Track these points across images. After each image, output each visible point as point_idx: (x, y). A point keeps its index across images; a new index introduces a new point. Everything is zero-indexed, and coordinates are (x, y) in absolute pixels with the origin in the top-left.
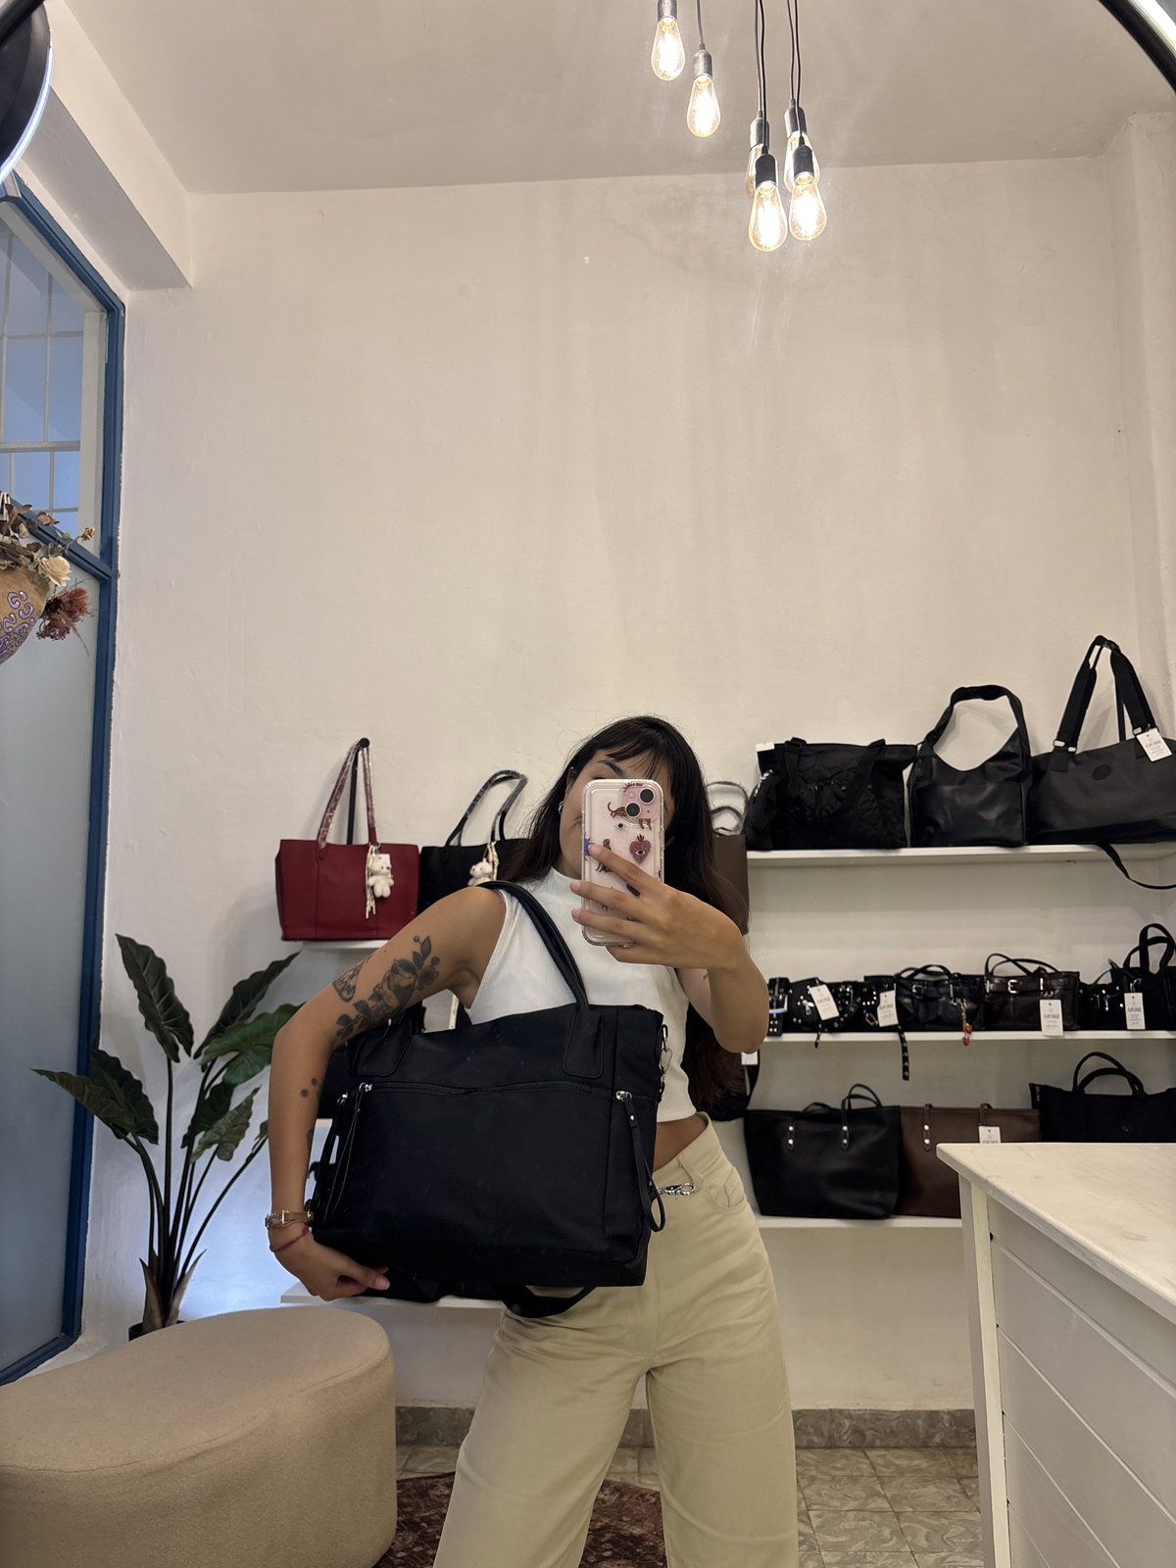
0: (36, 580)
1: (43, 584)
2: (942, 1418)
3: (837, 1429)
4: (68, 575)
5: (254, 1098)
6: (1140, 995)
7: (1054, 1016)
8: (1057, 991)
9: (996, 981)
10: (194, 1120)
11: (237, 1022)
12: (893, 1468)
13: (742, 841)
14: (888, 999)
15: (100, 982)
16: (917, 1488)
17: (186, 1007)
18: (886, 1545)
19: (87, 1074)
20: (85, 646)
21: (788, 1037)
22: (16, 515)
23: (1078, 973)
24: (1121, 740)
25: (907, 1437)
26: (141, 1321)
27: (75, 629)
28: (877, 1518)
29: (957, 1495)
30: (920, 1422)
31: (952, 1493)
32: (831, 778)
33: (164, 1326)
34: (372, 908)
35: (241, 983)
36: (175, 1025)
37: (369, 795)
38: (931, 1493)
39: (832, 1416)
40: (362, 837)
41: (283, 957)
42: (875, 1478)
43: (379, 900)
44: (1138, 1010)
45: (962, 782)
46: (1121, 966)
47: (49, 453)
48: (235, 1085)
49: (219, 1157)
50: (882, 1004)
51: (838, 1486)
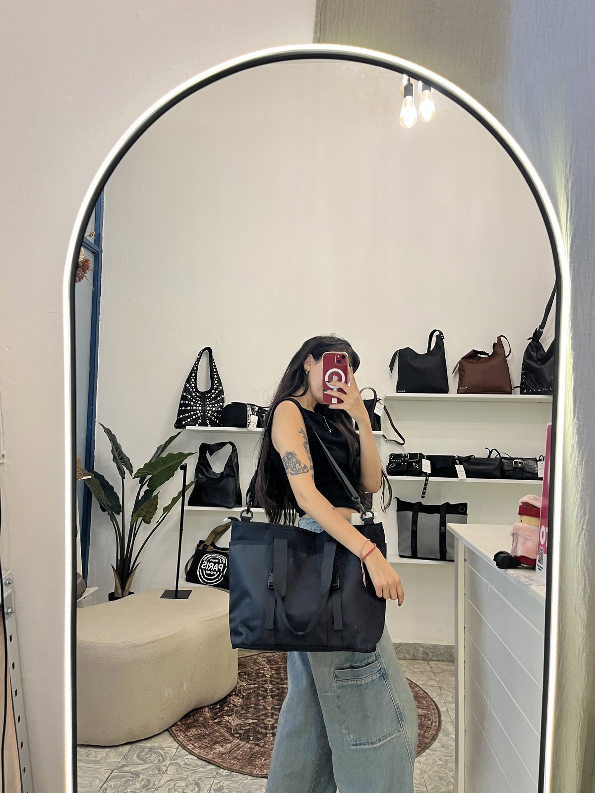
3: (416, 652)
4: (83, 255)
12: (439, 669)
17: (128, 457)
26: (113, 592)
27: (85, 277)
28: (431, 688)
35: (160, 445)
36: (124, 462)
39: (415, 646)
41: (174, 435)
42: (431, 673)
49: (145, 522)
51: (415, 675)
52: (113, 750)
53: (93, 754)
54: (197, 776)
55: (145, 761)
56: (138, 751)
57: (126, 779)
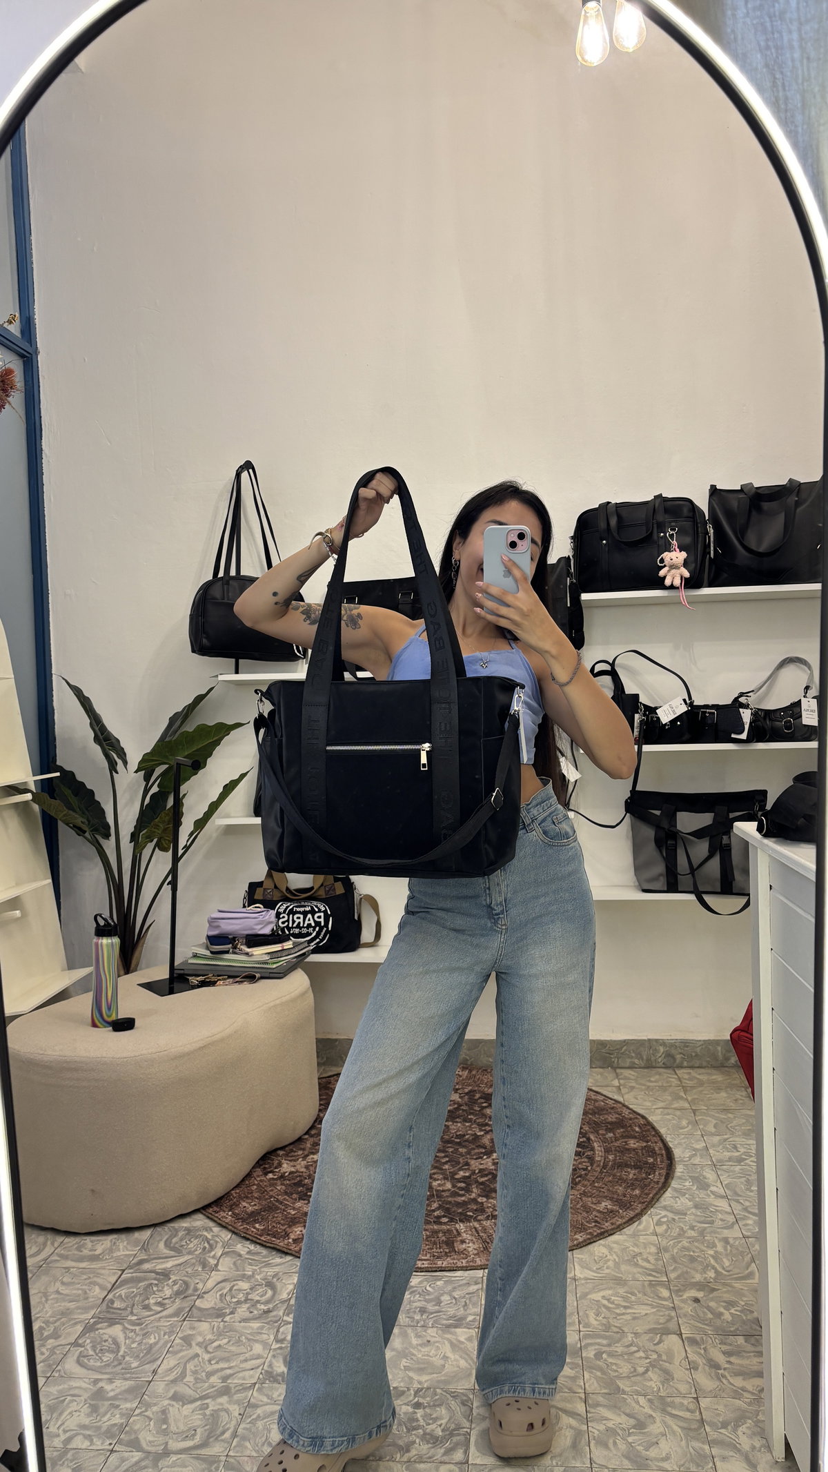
3: (653, 1054)
5: (183, 803)
10: (138, 821)
12: (695, 1081)
16: (712, 1094)
31: (740, 1097)
35: (174, 716)
38: (722, 1097)
42: (680, 1088)
49: (158, 849)
51: (651, 1093)
52: (123, 1236)
53: (89, 1245)
54: (270, 1272)
55: (178, 1251)
56: (167, 1237)
57: (146, 1283)
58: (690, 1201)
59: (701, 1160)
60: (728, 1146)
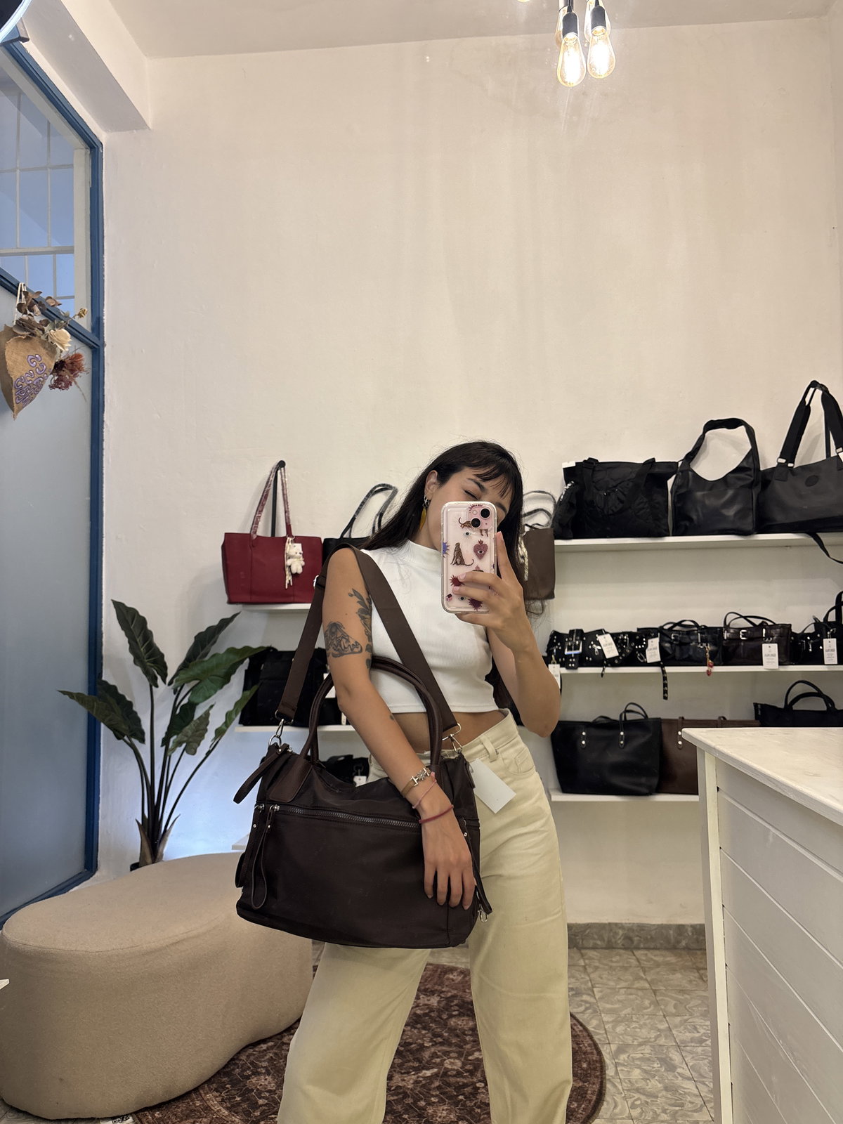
0: (47, 347)
1: (52, 349)
2: (687, 930)
3: (613, 936)
4: (69, 343)
5: (210, 712)
6: (835, 640)
7: (772, 655)
8: (775, 638)
9: (732, 631)
10: (169, 728)
11: (197, 660)
12: (652, 962)
13: (551, 533)
14: (654, 643)
15: (102, 634)
16: (668, 975)
17: (162, 650)
18: (645, 1011)
19: (95, 695)
20: (83, 394)
21: (582, 670)
22: (31, 299)
23: (790, 625)
24: (827, 457)
25: (662, 942)
26: (138, 861)
27: (76, 383)
28: (640, 993)
29: (697, 979)
30: (671, 932)
31: (693, 978)
32: (615, 487)
33: (153, 863)
34: (290, 581)
35: (200, 634)
36: (154, 662)
37: (286, 502)
38: (678, 978)
39: (610, 927)
40: (282, 532)
41: (229, 616)
42: (639, 968)
43: (295, 576)
44: (833, 650)
45: (711, 489)
46: (822, 621)
47: (52, 255)
48: (197, 704)
49: (187, 752)
50: (649, 647)
51: (614, 973)
58: (660, 1083)
59: (667, 1041)
60: (688, 1027)
